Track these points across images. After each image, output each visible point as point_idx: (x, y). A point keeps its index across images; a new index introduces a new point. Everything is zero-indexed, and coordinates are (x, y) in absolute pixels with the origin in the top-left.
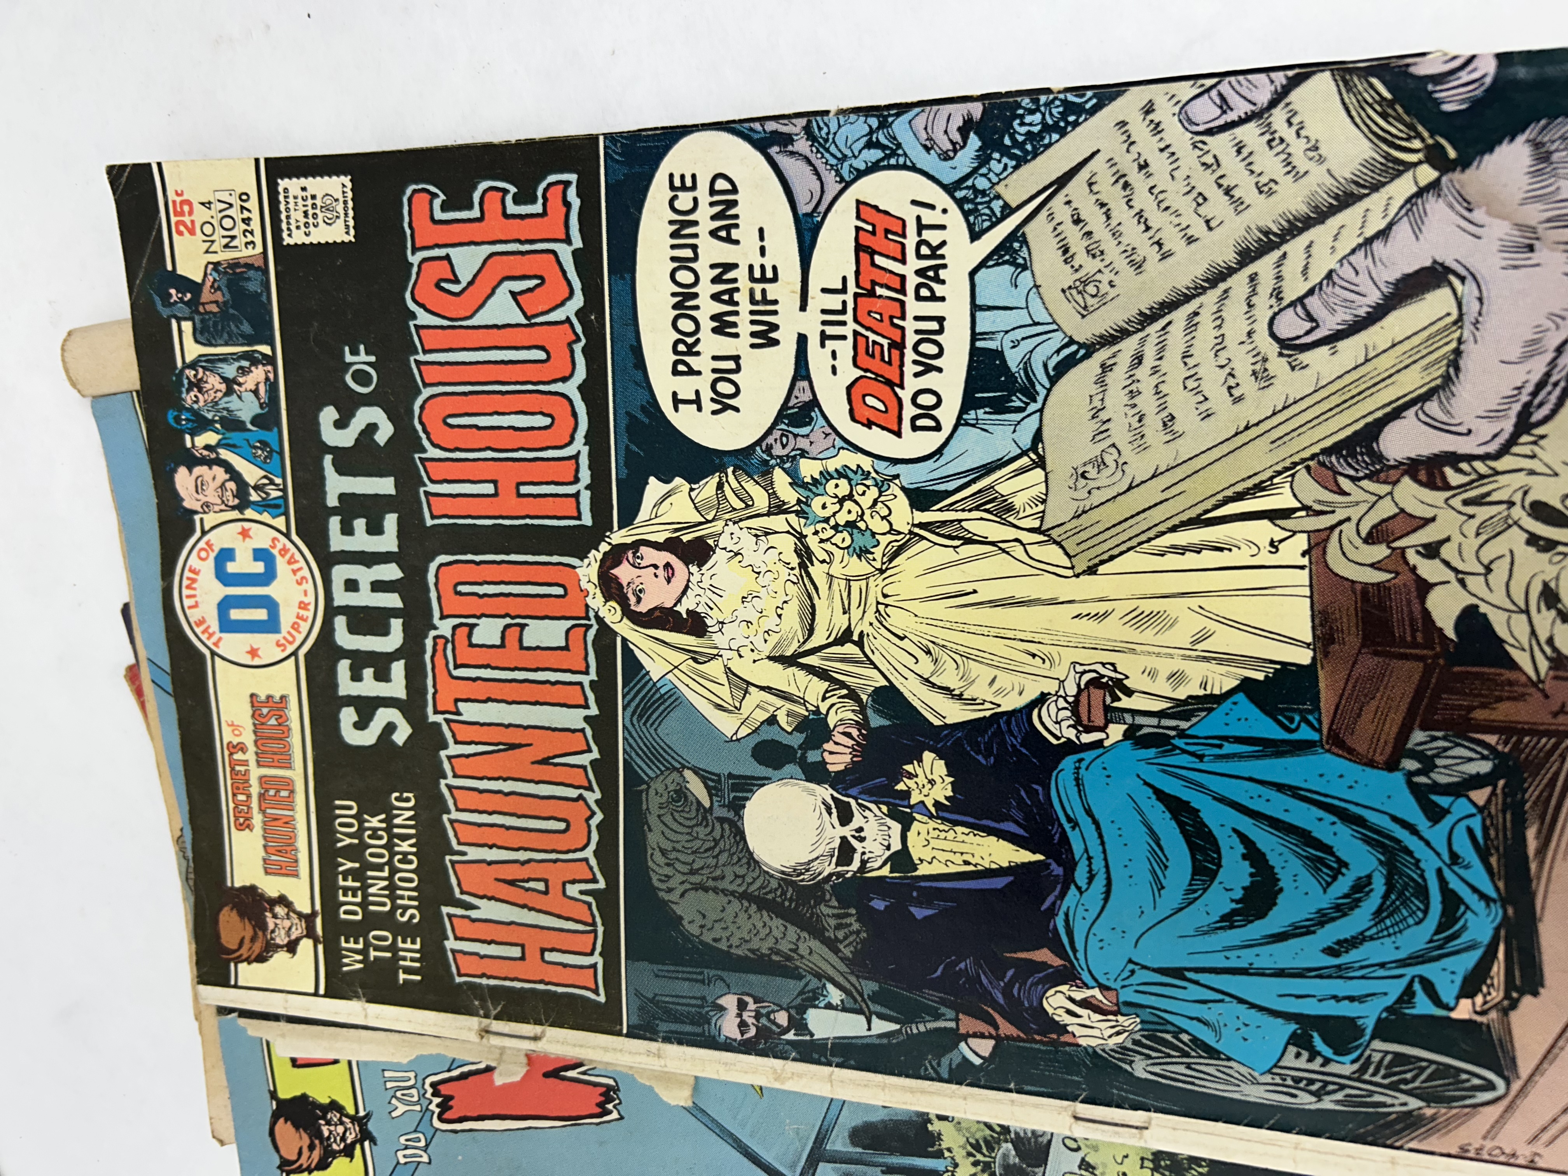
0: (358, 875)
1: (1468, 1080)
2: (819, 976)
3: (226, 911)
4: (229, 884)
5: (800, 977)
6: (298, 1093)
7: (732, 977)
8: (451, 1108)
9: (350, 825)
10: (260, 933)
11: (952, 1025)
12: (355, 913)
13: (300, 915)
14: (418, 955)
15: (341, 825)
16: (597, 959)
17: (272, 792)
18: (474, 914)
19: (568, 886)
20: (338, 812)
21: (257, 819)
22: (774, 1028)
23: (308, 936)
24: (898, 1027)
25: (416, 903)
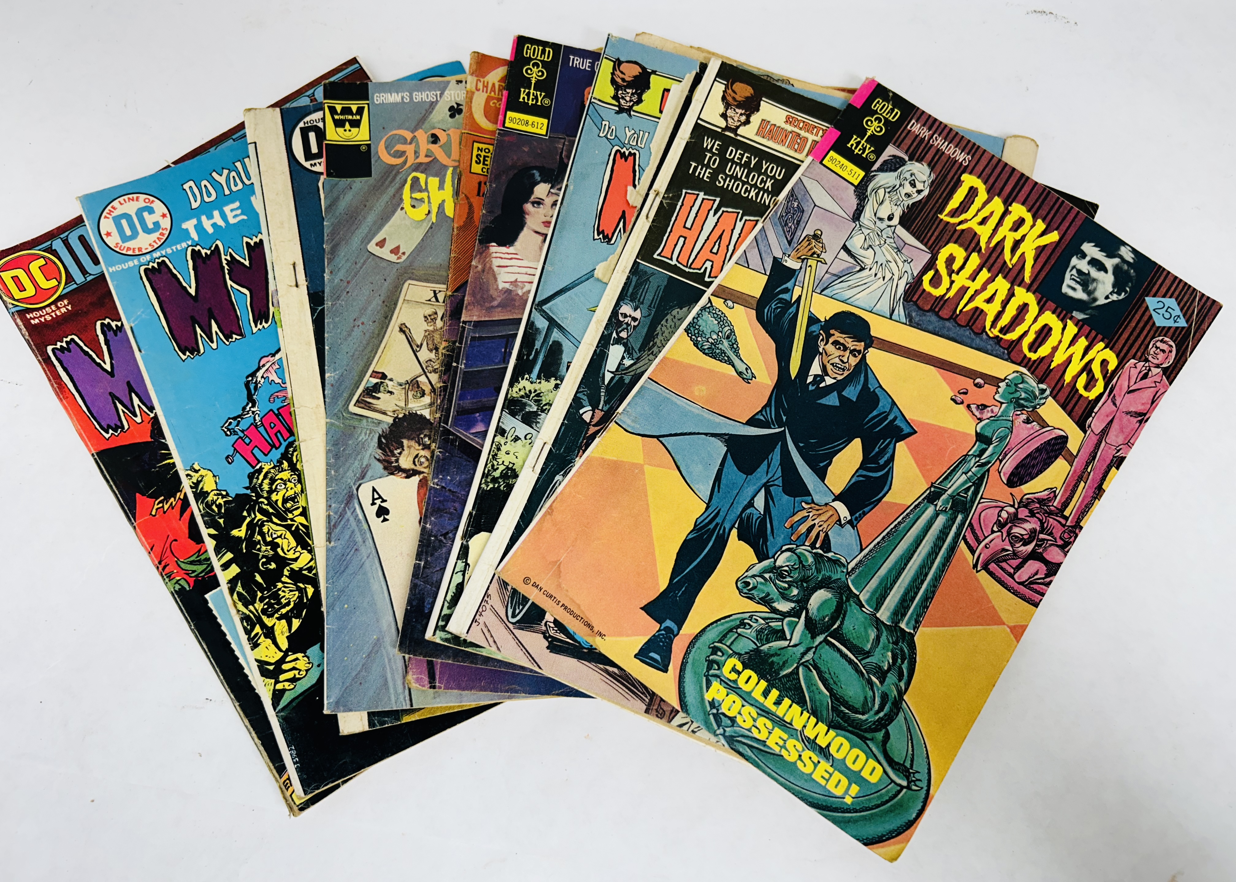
0: (747, 164)
1: (519, 608)
2: (638, 359)
3: (752, 91)
4: (763, 99)
5: (640, 350)
6: (651, 85)
7: (648, 321)
8: (621, 158)
9: (771, 172)
10: (736, 103)
11: (600, 408)
12: (730, 155)
13: (738, 127)
14: (701, 177)
15: (773, 167)
16: (674, 262)
17: (799, 141)
18: (712, 212)
19: (711, 263)
20: (779, 168)
21: (789, 128)
22: (620, 329)
23: (727, 126)
24: (606, 384)
25: (725, 187)
